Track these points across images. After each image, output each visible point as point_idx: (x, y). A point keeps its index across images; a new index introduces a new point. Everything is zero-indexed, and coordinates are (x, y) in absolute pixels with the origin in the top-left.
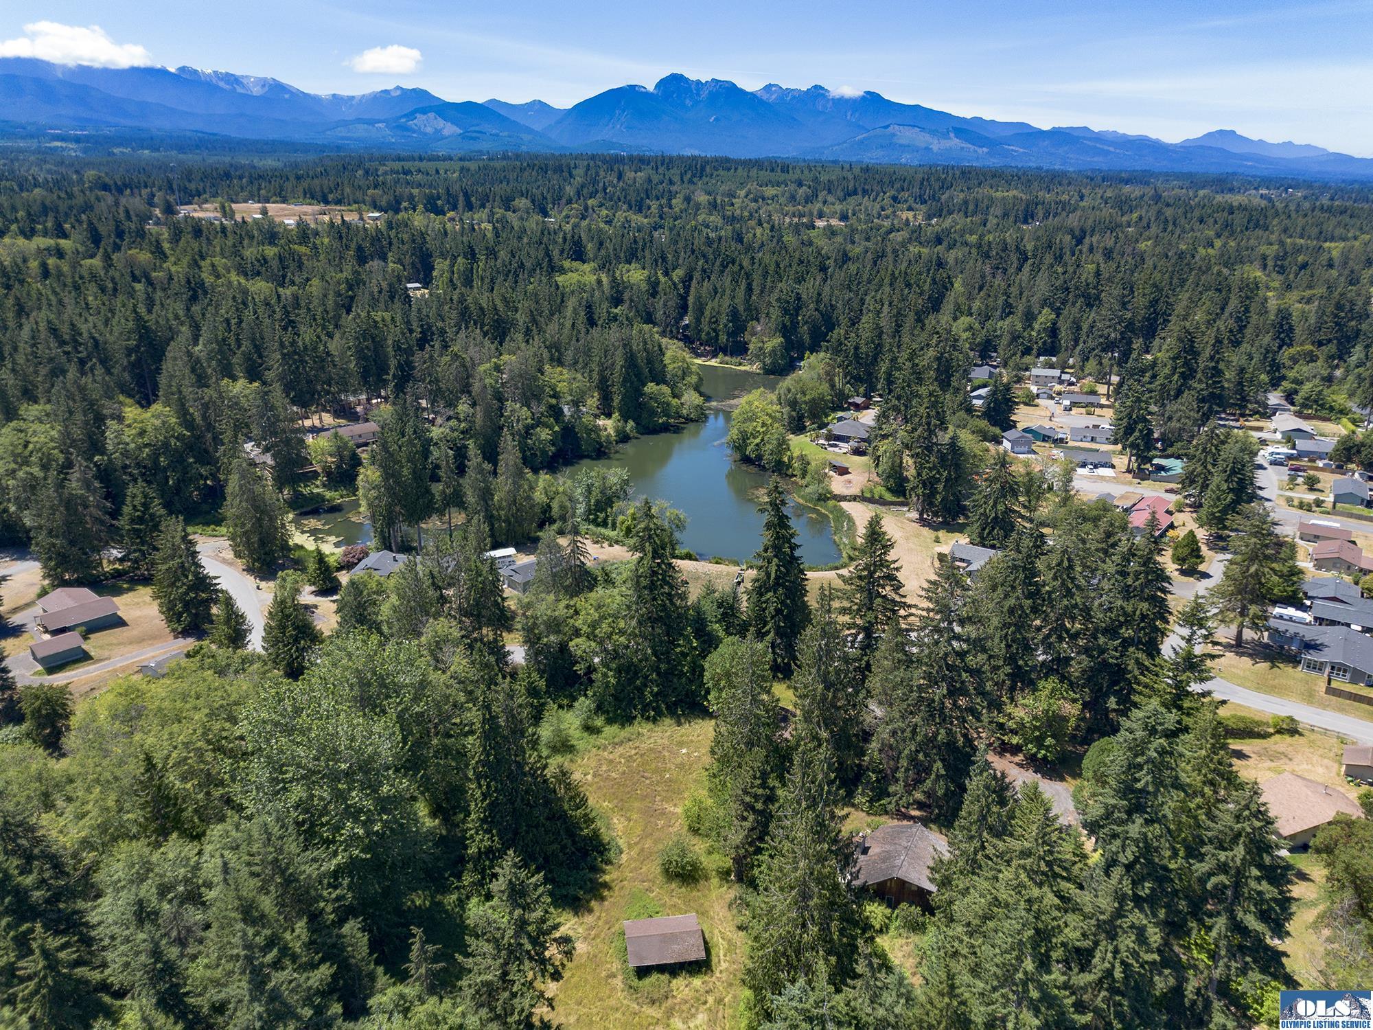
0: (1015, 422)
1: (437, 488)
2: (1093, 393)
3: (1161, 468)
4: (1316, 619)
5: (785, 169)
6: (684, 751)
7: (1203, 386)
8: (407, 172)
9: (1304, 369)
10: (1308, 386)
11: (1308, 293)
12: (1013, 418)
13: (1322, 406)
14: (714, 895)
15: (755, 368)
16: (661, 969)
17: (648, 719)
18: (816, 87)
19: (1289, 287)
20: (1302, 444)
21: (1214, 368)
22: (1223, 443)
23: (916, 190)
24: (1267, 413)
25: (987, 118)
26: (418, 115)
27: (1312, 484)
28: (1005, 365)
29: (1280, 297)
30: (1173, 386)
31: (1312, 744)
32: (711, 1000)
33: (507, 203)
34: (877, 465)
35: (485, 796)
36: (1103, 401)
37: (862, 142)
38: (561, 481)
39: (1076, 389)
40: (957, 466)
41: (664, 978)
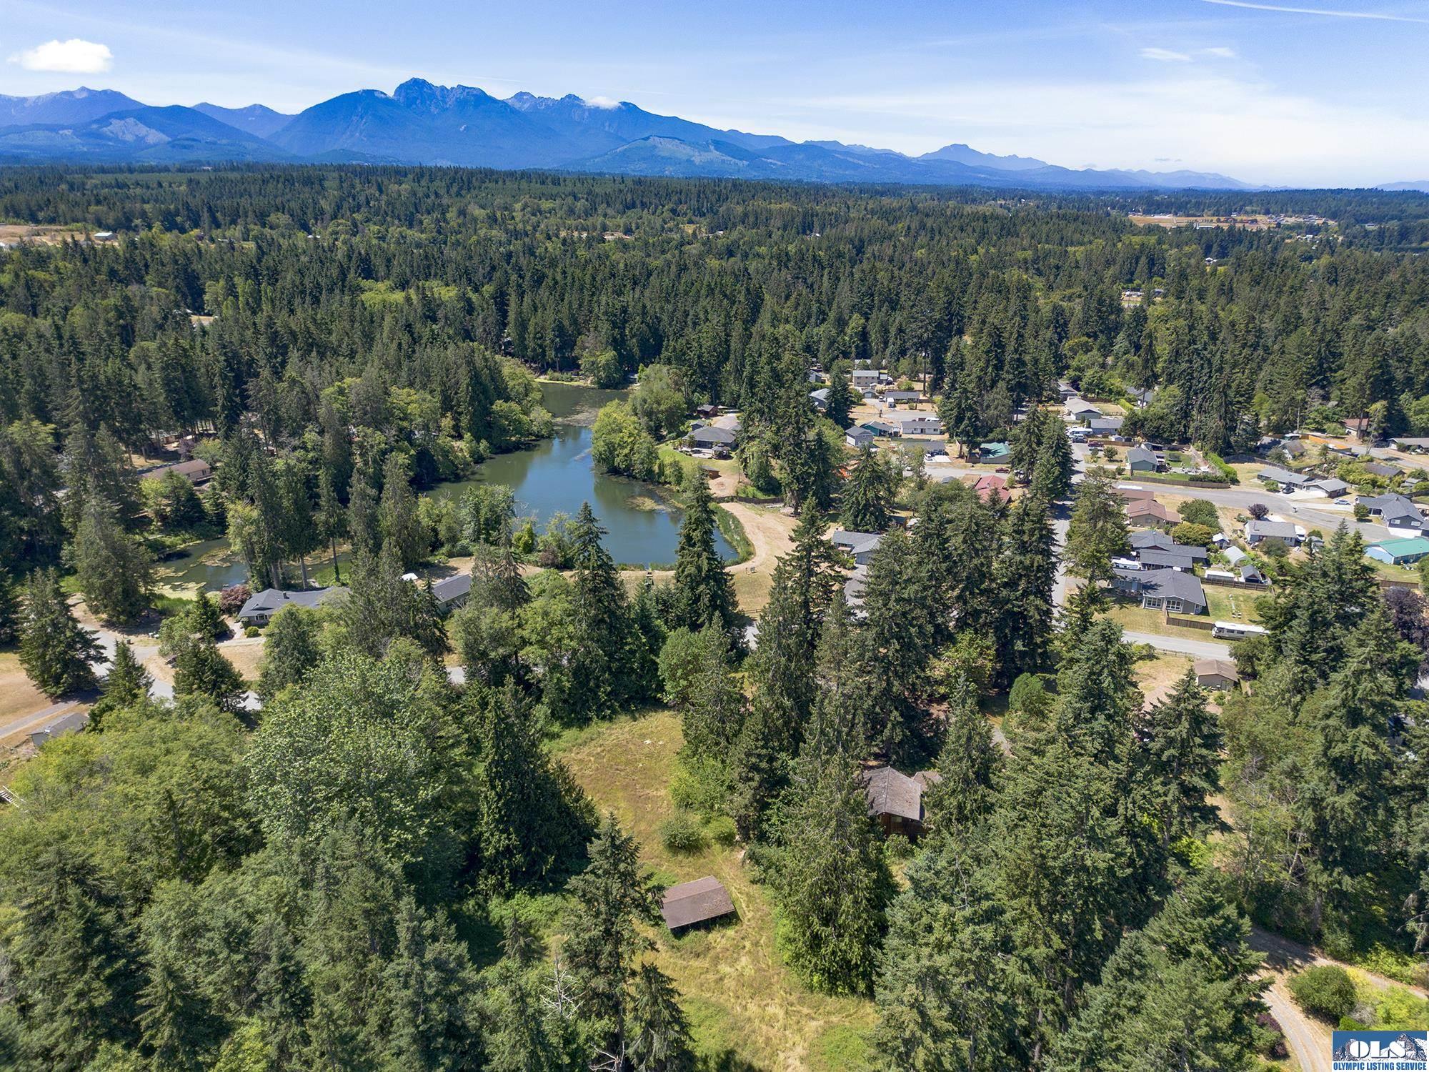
0: (853, 420)
2: (911, 389)
3: (988, 452)
4: (1144, 565)
6: (648, 742)
7: (1011, 376)
9: (1081, 359)
10: (1089, 373)
11: (1068, 292)
12: (851, 416)
13: (1103, 389)
14: (720, 859)
15: (588, 382)
16: (696, 926)
17: (604, 718)
18: (569, 96)
19: (1051, 288)
20: (1096, 423)
21: (1019, 360)
22: (1043, 423)
24: (1061, 400)
27: (1111, 456)
28: (827, 370)
29: (1046, 296)
30: (988, 379)
31: (1168, 664)
32: (747, 944)
34: (745, 467)
36: (922, 397)
37: (624, 153)
38: (442, 502)
39: (895, 386)
40: (825, 461)
41: (702, 933)
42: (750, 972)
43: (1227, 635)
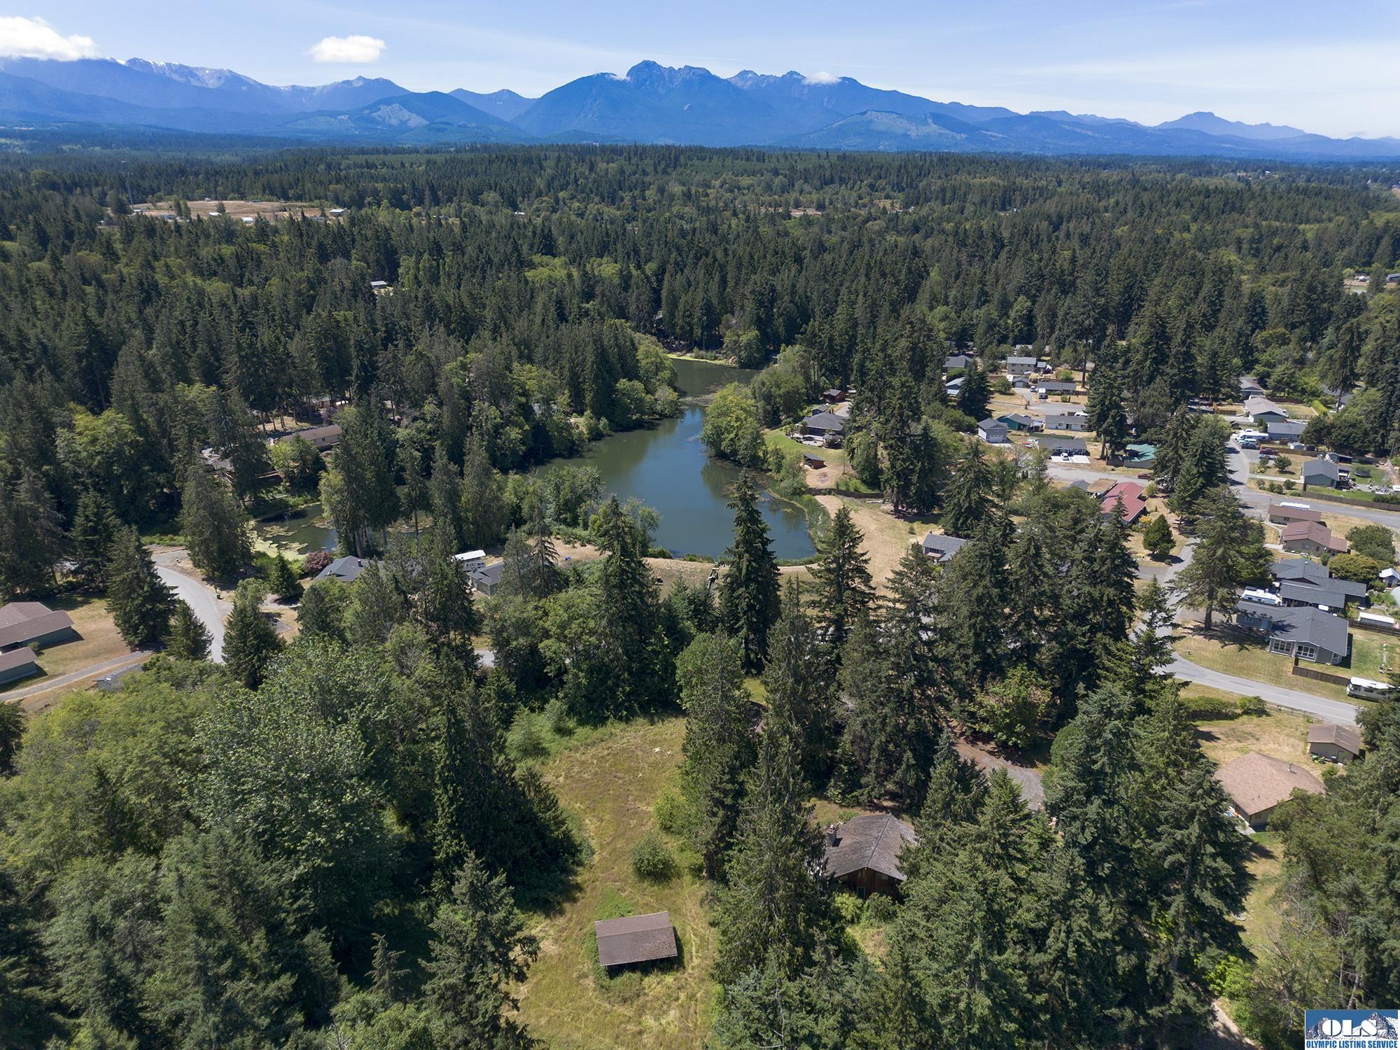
0: (990, 411)
1: (402, 491)
2: (1069, 380)
3: (1134, 454)
4: (1285, 600)
5: (761, 158)
6: (657, 750)
7: (1176, 371)
8: (370, 166)
9: (1276, 352)
10: (1280, 369)
11: (1282, 276)
12: (989, 407)
13: (1294, 389)
14: (686, 892)
15: (731, 362)
16: (633, 967)
17: (621, 719)
18: (791, 73)
19: (1263, 270)
20: (1273, 427)
21: (1186, 353)
22: (1193, 427)
23: (893, 178)
24: (1239, 397)
25: (966, 103)
26: (382, 107)
27: (1283, 467)
28: (981, 354)
29: (1254, 280)
30: (1146, 372)
31: (1279, 723)
32: (682, 996)
33: (475, 197)
34: (852, 458)
35: (452, 801)
36: (1079, 388)
37: (840, 129)
38: (531, 480)
39: (1051, 376)
40: (930, 457)
41: (636, 976)
42: (672, 1030)
43: (1364, 694)
